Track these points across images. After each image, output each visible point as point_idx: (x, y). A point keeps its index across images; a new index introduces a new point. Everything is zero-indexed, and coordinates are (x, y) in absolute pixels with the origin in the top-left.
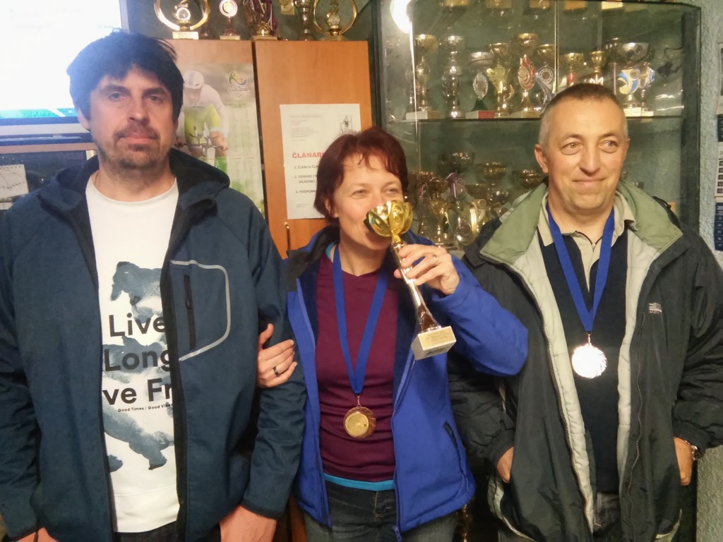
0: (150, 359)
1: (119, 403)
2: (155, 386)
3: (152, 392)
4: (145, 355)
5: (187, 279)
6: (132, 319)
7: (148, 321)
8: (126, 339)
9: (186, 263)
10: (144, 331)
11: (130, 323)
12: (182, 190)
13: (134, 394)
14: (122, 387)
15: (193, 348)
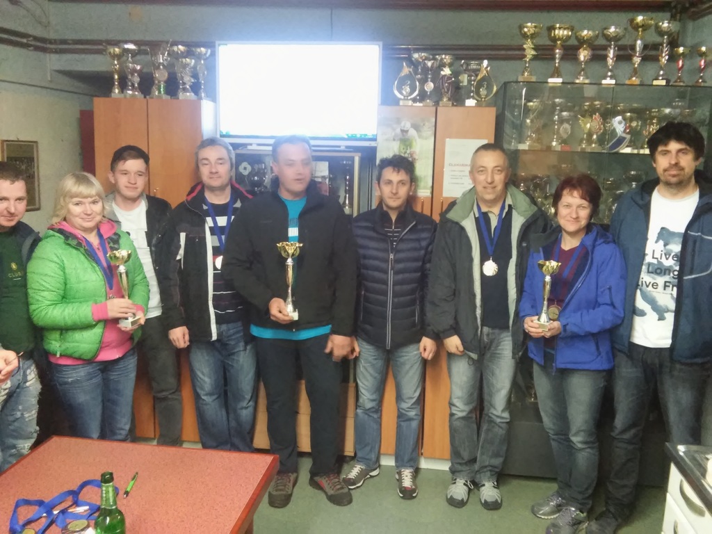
0: (667, 272)
1: (650, 288)
2: (667, 284)
3: (665, 286)
4: (666, 270)
5: (695, 242)
6: (663, 253)
7: (670, 255)
8: (658, 261)
9: (697, 234)
10: (667, 259)
11: (661, 254)
12: (701, 197)
13: (657, 285)
14: (653, 281)
15: (691, 273)
